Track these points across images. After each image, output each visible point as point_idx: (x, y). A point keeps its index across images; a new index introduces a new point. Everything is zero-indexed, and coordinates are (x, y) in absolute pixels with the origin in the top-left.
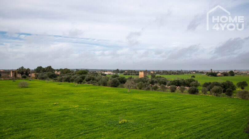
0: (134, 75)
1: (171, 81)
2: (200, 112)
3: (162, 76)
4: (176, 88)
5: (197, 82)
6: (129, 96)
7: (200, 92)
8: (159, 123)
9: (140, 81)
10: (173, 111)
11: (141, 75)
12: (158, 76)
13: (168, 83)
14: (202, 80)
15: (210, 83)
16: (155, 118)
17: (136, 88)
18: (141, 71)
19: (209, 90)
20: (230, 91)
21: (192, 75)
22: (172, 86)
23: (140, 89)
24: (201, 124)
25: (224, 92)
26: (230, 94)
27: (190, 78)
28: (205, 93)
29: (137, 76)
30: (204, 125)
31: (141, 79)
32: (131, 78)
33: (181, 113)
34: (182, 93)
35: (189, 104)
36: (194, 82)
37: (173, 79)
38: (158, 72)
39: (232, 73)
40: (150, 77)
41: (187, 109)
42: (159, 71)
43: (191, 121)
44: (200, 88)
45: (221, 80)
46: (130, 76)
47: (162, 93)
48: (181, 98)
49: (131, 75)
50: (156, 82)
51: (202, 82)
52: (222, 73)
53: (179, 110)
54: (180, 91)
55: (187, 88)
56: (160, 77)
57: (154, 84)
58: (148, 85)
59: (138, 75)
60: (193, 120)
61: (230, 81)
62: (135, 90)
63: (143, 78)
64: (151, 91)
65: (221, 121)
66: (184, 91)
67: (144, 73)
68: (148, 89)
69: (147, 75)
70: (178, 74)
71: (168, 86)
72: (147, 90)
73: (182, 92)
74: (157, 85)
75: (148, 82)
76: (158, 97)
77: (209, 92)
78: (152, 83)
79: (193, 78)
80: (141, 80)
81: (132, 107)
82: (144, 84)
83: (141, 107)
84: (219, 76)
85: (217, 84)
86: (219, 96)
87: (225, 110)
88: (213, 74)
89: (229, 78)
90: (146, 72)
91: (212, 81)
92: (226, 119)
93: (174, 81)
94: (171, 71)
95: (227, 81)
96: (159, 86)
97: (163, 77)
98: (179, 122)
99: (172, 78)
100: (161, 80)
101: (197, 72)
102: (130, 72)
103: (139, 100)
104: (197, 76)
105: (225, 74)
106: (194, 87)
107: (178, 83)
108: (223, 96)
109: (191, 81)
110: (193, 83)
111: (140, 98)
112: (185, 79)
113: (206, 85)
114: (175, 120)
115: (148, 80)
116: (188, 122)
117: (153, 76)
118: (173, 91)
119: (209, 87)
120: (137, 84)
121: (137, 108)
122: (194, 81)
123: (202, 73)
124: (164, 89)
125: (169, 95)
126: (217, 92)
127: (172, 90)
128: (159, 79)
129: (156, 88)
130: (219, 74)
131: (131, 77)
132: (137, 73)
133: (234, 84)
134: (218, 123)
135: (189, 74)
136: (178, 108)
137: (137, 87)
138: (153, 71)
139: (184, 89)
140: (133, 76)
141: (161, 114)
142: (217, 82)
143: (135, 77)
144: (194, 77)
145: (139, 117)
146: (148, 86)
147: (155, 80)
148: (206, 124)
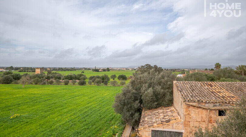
0: (30, 72)
1: (65, 76)
2: (86, 98)
3: (57, 72)
4: (68, 82)
5: (85, 76)
6: (24, 91)
7: (87, 83)
8: (52, 112)
9: (37, 77)
10: (65, 100)
11: (38, 71)
12: (53, 73)
13: (62, 78)
14: (88, 75)
15: (94, 77)
16: (49, 108)
17: (32, 84)
18: (38, 68)
19: (93, 82)
20: (106, 81)
21: (82, 71)
22: (66, 80)
23: (36, 84)
24: (86, 107)
25: (103, 82)
26: (106, 84)
27: (81, 73)
28: (90, 83)
29: (33, 72)
30: (88, 107)
31: (37, 75)
32: (26, 74)
33: (72, 101)
34: (74, 85)
35: (79, 93)
36: (84, 76)
37: (67, 75)
38: (55, 69)
39: (108, 70)
40: (46, 73)
41: (77, 97)
42: (55, 68)
43: (79, 106)
44: (87, 81)
45: (101, 74)
46: (26, 73)
47: (57, 86)
48: (73, 89)
49: (27, 72)
50: (52, 77)
52: (102, 70)
53: (71, 98)
54: (72, 84)
55: (78, 81)
56: (56, 73)
57: (49, 79)
58: (44, 80)
59: (35, 71)
60: (81, 105)
62: (31, 85)
63: (39, 74)
64: (46, 85)
65: (100, 102)
66: (75, 84)
67: (40, 70)
68: (44, 84)
69: (44, 72)
70: (71, 70)
71: (62, 80)
72: (42, 84)
73: (74, 84)
74: (53, 80)
75: (44, 78)
76: (52, 90)
77: (93, 83)
78: (48, 78)
79: (83, 73)
80: (37, 76)
81: (27, 101)
82: (40, 80)
83: (35, 100)
84: (101, 71)
85: (98, 77)
86: (100, 85)
87: (103, 95)
88: (97, 70)
89: (106, 73)
90: (42, 69)
91: (95, 75)
92: (103, 101)
93: (67, 76)
94: (66, 68)
95: (105, 75)
96: (55, 81)
97: (58, 73)
98: (70, 108)
99: (67, 73)
101: (86, 69)
102: (26, 69)
103: (34, 94)
104: (86, 72)
105: (104, 70)
106: (82, 80)
107: (71, 78)
108: (102, 85)
109: (81, 75)
110: (82, 77)
111: (36, 92)
112: (76, 74)
113: (91, 78)
114: (67, 107)
115: (44, 76)
116: (77, 106)
117: (49, 72)
118: (66, 84)
119: (93, 79)
120: (32, 80)
121: (32, 101)
122: (83, 75)
123: (89, 69)
124: (59, 83)
125: (62, 88)
126: (98, 83)
127: (66, 83)
128: (55, 75)
129: (51, 83)
130: (100, 70)
131: (27, 73)
132: (33, 70)
133: (109, 76)
134: (98, 104)
135: (80, 70)
136: (70, 97)
137: (33, 83)
138: (50, 68)
139: (75, 82)
140: (28, 73)
141: (55, 103)
142: (98, 76)
143: (31, 74)
144: (83, 72)
145: (34, 109)
146: (44, 81)
147: (50, 75)
148: (90, 106)
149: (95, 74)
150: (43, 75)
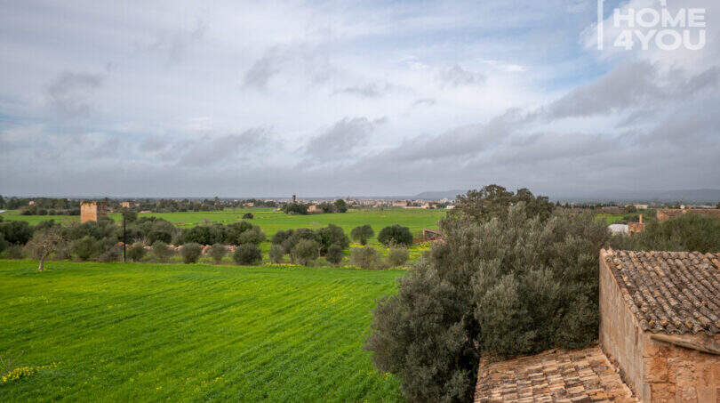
0: (61, 214)
1: (185, 231)
2: (264, 311)
3: (158, 216)
4: (199, 252)
5: (257, 230)
6: (43, 286)
7: (266, 256)
8: (146, 361)
9: (86, 234)
10: (190, 318)
11: (89, 213)
12: (144, 218)
13: (175, 237)
14: (270, 225)
15: (291, 232)
16: (134, 346)
17: (70, 258)
18: (88, 202)
19: (288, 251)
20: (337, 251)
21: (246, 211)
22: (189, 244)
23: (85, 258)
24: (266, 346)
25: (324, 252)
26: (335, 259)
27: (240, 220)
28: (277, 258)
29: (74, 217)
30: (273, 346)
31: (86, 226)
32: (50, 225)
33: (214, 321)
34: (218, 263)
35: (237, 293)
36: (252, 232)
37: (191, 225)
38: (147, 205)
39: (341, 206)
40: (118, 219)
41: (233, 309)
42: (148, 200)
43: (241, 340)
44: (265, 247)
45: (316, 224)
46: (48, 218)
47: (158, 268)
48: (214, 277)
49: (52, 214)
50: (139, 235)
51: (269, 230)
52: (318, 207)
53: (209, 312)
54: (211, 259)
55: (232, 248)
56: (152, 219)
57: (130, 243)
58: (113, 244)
59: (78, 213)
60: (248, 337)
61: (338, 225)
62: (66, 264)
63: (92, 223)
64: (120, 264)
65: (317, 329)
66: (223, 258)
67: (98, 209)
68: (113, 258)
69: (109, 215)
70: (205, 209)
71: (177, 245)
72: (107, 261)
73: (218, 260)
74: (144, 244)
75: (113, 238)
76: (142, 281)
77: (287, 257)
78: (126, 237)
79: (248, 221)
80: (87, 228)
81: (54, 321)
82: (97, 243)
83: (86, 317)
84: (313, 213)
85: (307, 235)
86: (313, 266)
87: (324, 301)
88: (299, 209)
89: (335, 218)
90: (103, 204)
91: (295, 228)
92: (326, 323)
93: (194, 231)
94: (186, 201)
95: (330, 225)
96: (149, 248)
97: (161, 219)
98: (208, 348)
99: (190, 221)
100: (155, 229)
101: (258, 203)
102: (45, 206)
103: (80, 296)
104: (257, 212)
105: (326, 209)
106: (249, 245)
107: (205, 237)
108: (322, 265)
109: (242, 228)
110: (248, 233)
111: (84, 289)
112: (225, 224)
113: (280, 238)
114: (196, 344)
115: (111, 230)
116: (233, 343)
117: (129, 217)
118: (191, 258)
119: (287, 242)
120: (71, 244)
121: (73, 321)
122: (251, 227)
123: (271, 205)
124: (163, 256)
125: (178, 273)
126: (306, 255)
127: (188, 257)
128: (151, 226)
129: (137, 255)
130: (313, 208)
131: (52, 220)
132: (73, 207)
133: (345, 233)
134: (309, 336)
135: (238, 210)
136: (205, 309)
137: (75, 256)
138: (130, 201)
139: (223, 251)
140: (57, 219)
141: (154, 330)
142: (307, 230)
143: (65, 221)
144: (249, 216)
145: (80, 350)
146: (113, 250)
147: (133, 227)
148: (279, 343)
149: (296, 223)
150: (109, 226)
